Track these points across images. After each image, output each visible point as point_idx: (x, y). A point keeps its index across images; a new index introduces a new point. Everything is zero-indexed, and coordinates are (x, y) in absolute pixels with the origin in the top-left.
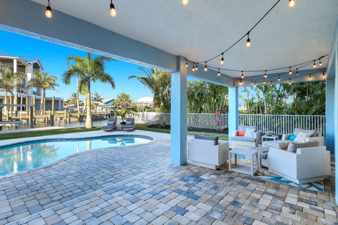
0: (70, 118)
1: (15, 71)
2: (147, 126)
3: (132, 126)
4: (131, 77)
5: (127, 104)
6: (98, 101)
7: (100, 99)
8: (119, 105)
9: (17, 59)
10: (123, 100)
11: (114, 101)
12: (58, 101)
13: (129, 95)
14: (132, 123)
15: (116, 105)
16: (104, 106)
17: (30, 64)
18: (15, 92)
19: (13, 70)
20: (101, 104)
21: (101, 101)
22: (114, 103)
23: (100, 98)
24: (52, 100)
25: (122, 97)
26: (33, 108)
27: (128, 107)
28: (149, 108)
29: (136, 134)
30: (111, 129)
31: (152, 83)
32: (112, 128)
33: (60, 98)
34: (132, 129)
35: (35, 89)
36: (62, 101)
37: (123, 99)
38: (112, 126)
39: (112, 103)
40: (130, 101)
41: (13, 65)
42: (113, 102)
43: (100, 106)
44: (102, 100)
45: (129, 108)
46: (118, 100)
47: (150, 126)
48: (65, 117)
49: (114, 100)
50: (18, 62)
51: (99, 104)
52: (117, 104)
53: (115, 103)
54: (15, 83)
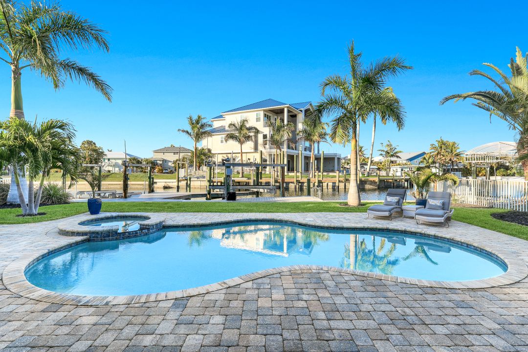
0: (345, 184)
1: (286, 122)
2: (494, 215)
3: (441, 212)
4: (447, 99)
5: (450, 160)
6: (392, 156)
7: (396, 153)
8: (434, 162)
9: (287, 107)
10: (442, 153)
11: (425, 156)
12: (333, 159)
13: (454, 143)
14: (443, 204)
15: (428, 162)
16: (406, 164)
17: (301, 111)
18: (285, 149)
19: (283, 122)
20: (401, 162)
21: (398, 157)
22: (425, 159)
23: (395, 151)
24: (321, 158)
25: (441, 147)
26: (284, 168)
27: (453, 165)
28: (507, 168)
29: (448, 236)
30: (387, 214)
31: (512, 103)
32: (390, 211)
33: (336, 155)
34: (442, 220)
35: (307, 144)
36: (339, 159)
37: (443, 151)
38: (392, 207)
39: (420, 159)
40: (457, 155)
41: (284, 116)
42: (422, 157)
43: (399, 165)
44: (397, 155)
45: (456, 167)
46: (432, 154)
47: (501, 217)
48: (338, 182)
49: (424, 153)
50: (289, 111)
51: (398, 162)
52: (430, 161)
53: (427, 159)
54: (286, 137)
